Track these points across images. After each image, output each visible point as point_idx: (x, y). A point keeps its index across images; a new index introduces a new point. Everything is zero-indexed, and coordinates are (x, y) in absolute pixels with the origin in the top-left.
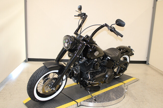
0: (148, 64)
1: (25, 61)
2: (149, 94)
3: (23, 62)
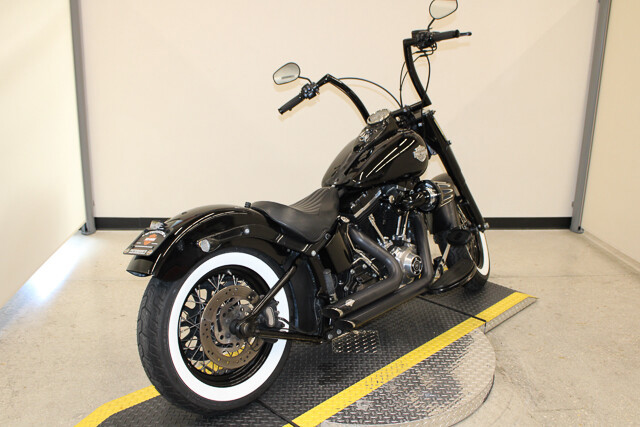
0: (579, 228)
1: (85, 230)
3: (75, 234)
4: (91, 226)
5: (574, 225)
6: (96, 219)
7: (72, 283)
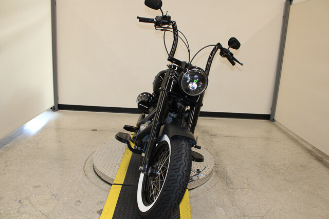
0: (274, 120)
1: (53, 109)
2: (259, 174)
3: (48, 110)
4: (56, 108)
5: (271, 119)
6: (59, 105)
7: (45, 129)
